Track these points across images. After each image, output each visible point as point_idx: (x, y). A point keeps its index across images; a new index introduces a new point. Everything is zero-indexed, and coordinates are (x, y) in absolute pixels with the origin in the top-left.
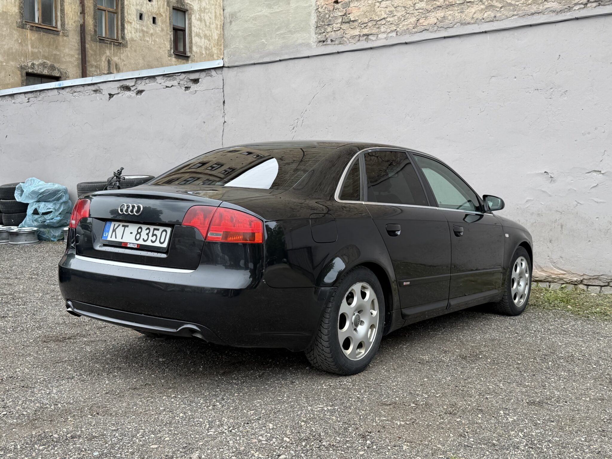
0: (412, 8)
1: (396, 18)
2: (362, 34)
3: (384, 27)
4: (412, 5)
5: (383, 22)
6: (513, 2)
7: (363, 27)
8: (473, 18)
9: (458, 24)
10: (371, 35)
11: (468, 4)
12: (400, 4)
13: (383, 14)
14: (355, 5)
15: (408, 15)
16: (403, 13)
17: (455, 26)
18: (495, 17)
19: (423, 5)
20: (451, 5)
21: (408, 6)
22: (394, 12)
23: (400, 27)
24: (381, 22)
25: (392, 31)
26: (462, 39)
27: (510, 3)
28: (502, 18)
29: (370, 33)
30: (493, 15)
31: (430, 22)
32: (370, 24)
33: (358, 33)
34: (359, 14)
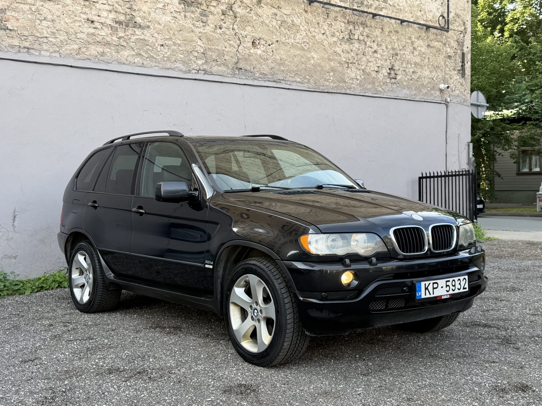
0: (74, 36)
1: (58, 40)
2: (22, 46)
3: (46, 46)
4: (74, 33)
5: (45, 40)
6: (155, 56)
7: (23, 39)
8: (127, 60)
9: (115, 61)
10: (33, 49)
11: (122, 47)
12: (62, 29)
13: (45, 33)
14: (12, 14)
15: (70, 41)
16: (66, 37)
17: (113, 63)
18: (143, 64)
19: (84, 36)
20: (108, 44)
21: (71, 33)
22: (56, 34)
23: (63, 49)
24: (42, 39)
25: (55, 52)
26: (120, 74)
27: (153, 56)
28: (149, 66)
29: (32, 48)
30: (141, 62)
31: (92, 53)
32: (30, 38)
33: (18, 44)
34: (18, 24)
